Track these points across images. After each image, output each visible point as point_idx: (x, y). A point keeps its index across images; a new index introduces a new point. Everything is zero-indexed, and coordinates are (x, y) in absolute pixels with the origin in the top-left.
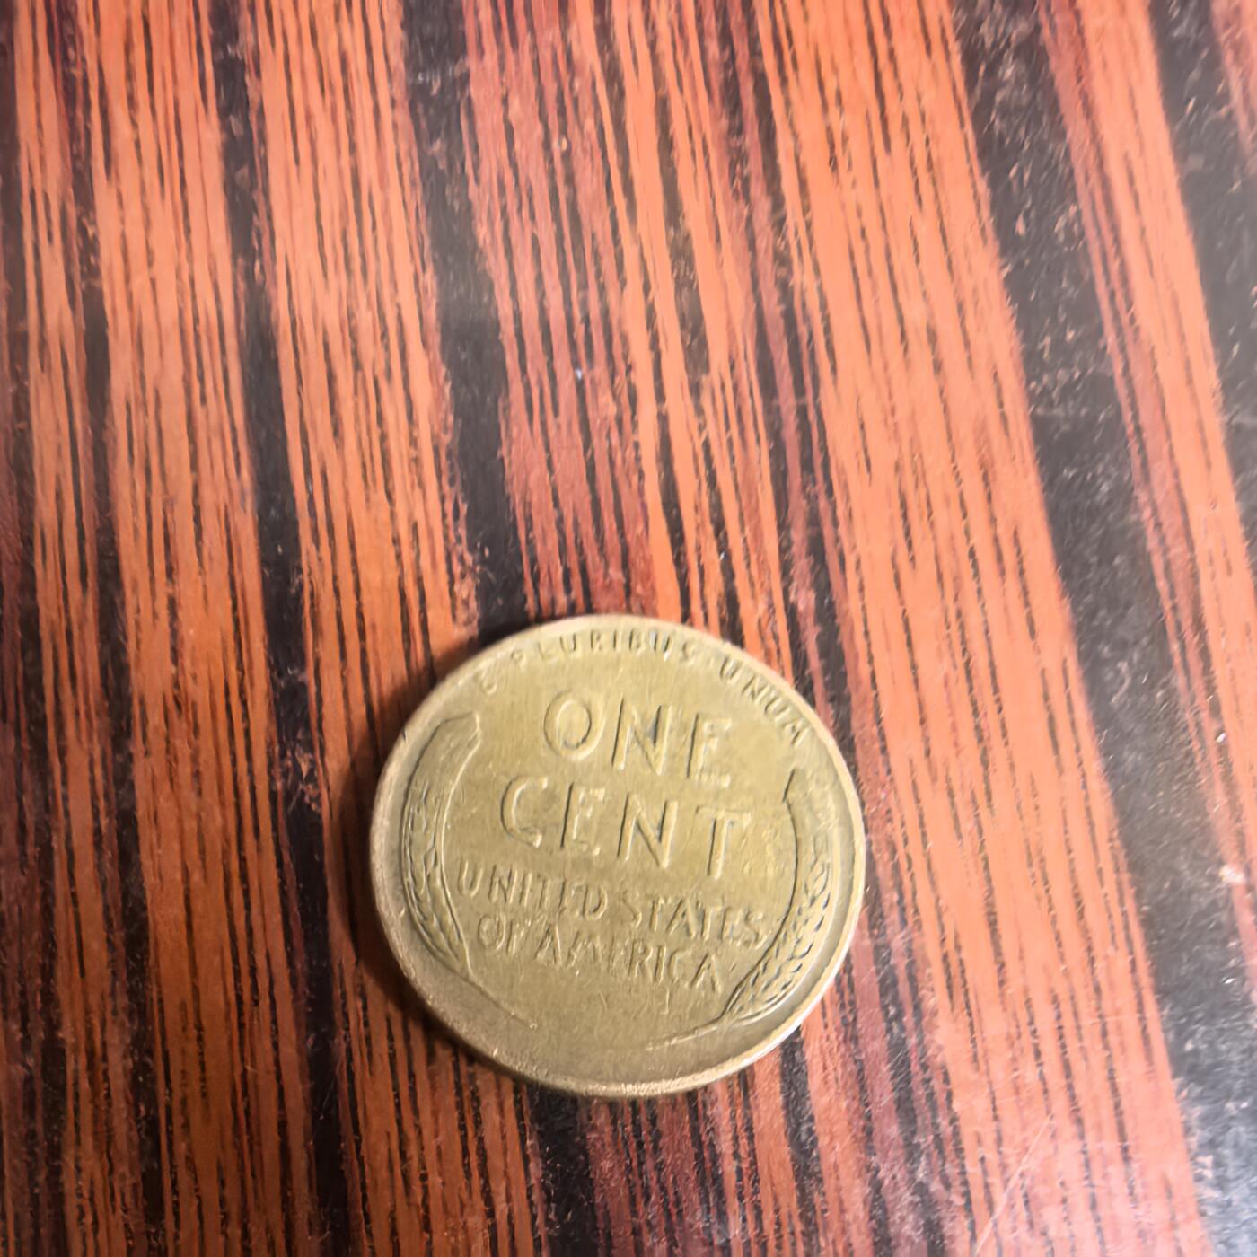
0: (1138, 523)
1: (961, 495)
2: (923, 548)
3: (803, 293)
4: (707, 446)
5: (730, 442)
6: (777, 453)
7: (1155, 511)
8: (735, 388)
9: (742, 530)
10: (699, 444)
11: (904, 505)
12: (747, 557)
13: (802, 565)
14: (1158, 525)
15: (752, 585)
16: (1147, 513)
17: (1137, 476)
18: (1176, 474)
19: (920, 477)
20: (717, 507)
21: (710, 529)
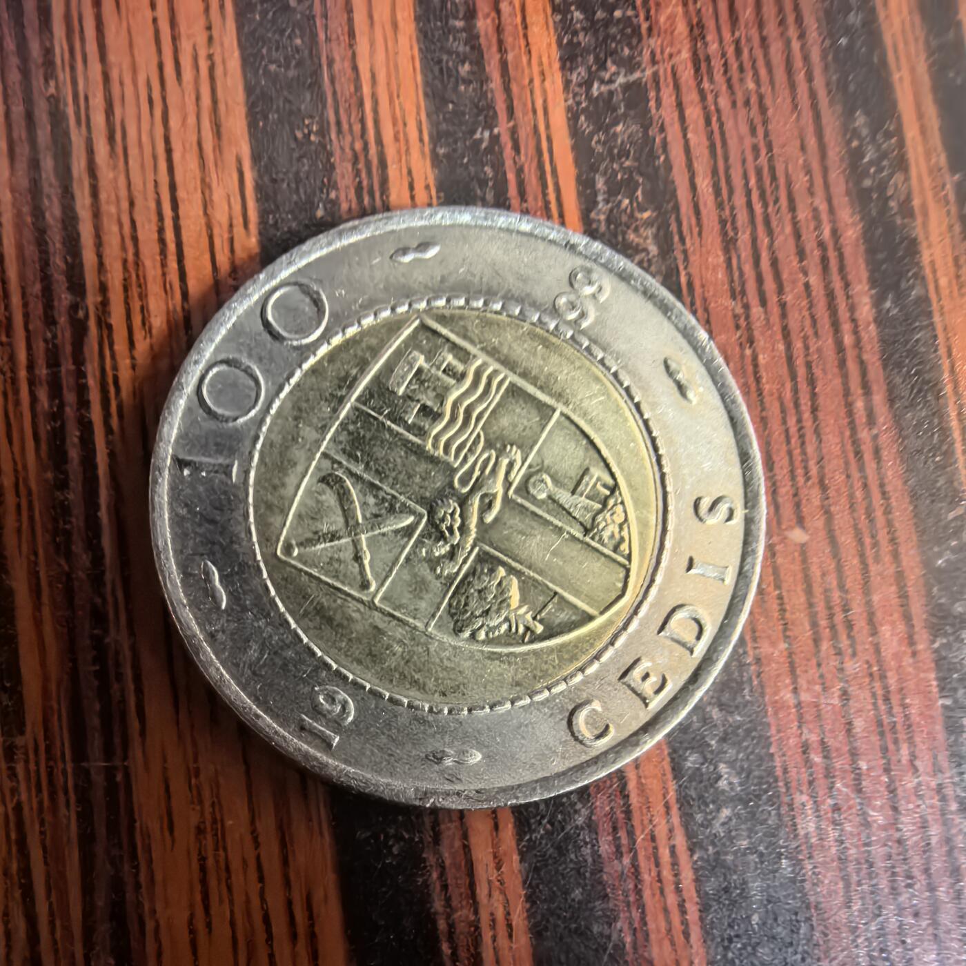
0: (426, 885)
1: (258, 858)
2: (220, 912)
3: (117, 653)
4: (18, 808)
5: (41, 803)
6: (85, 817)
7: (442, 874)
8: (48, 749)
9: (48, 896)
10: (10, 806)
11: (203, 869)
12: (52, 923)
13: (104, 929)
14: (445, 887)
15: (56, 951)
16: (435, 875)
17: (428, 838)
18: (465, 836)
19: (220, 843)
20: (26, 871)
21: (18, 894)
